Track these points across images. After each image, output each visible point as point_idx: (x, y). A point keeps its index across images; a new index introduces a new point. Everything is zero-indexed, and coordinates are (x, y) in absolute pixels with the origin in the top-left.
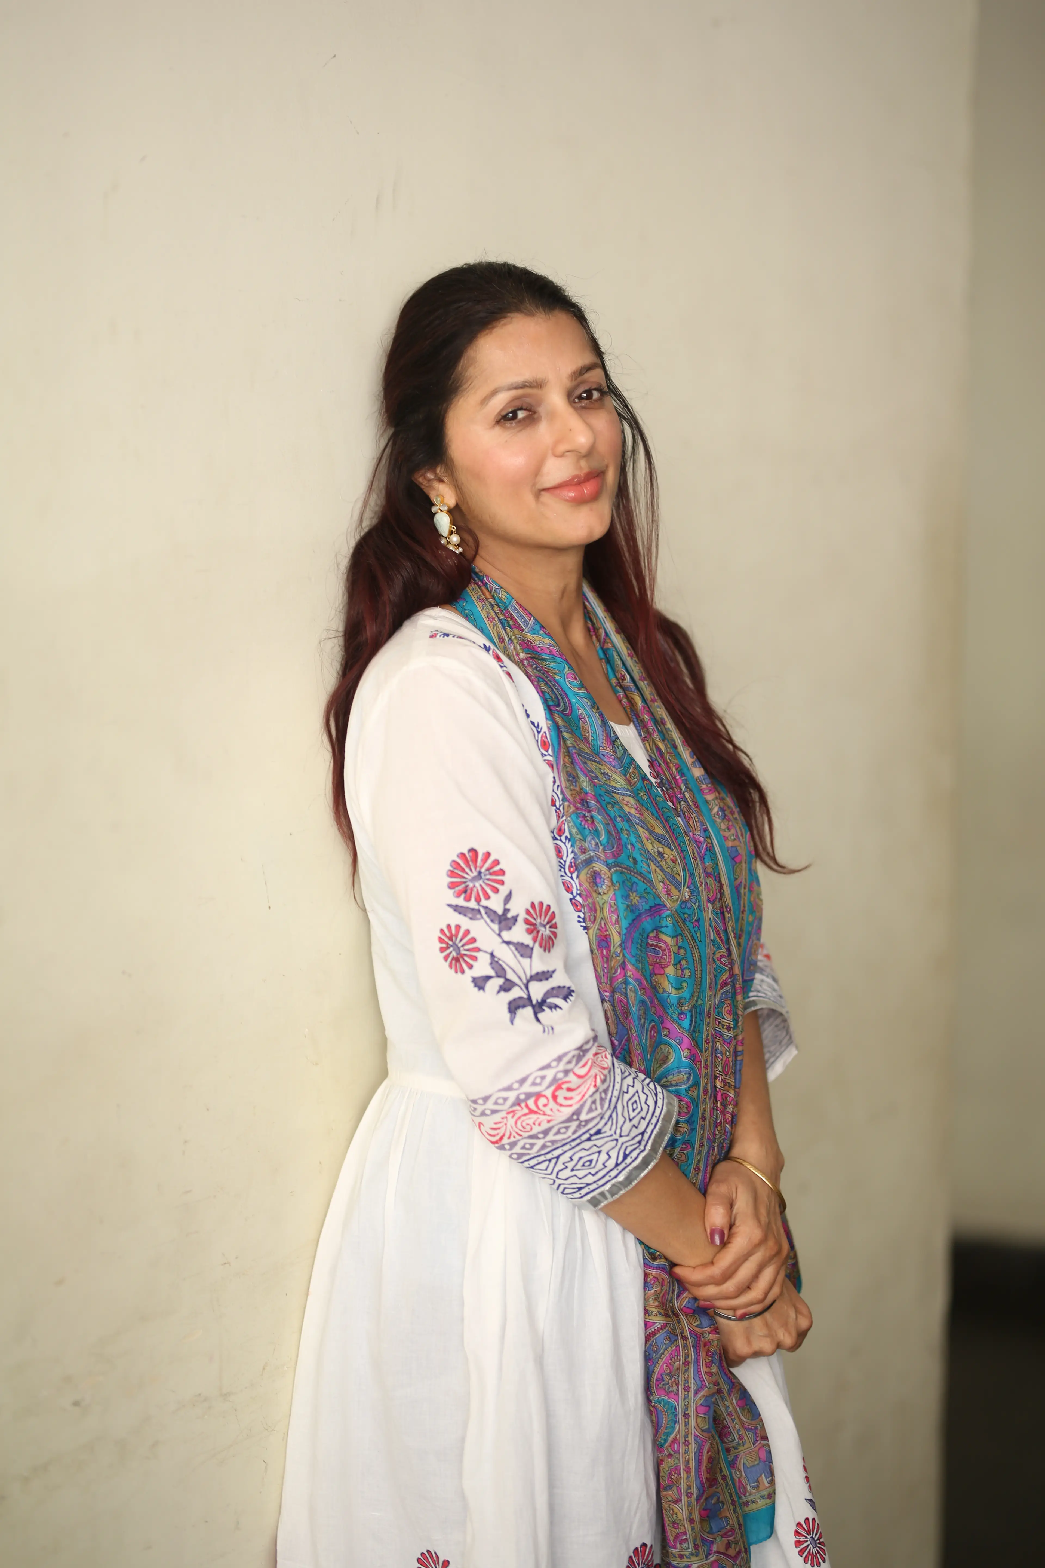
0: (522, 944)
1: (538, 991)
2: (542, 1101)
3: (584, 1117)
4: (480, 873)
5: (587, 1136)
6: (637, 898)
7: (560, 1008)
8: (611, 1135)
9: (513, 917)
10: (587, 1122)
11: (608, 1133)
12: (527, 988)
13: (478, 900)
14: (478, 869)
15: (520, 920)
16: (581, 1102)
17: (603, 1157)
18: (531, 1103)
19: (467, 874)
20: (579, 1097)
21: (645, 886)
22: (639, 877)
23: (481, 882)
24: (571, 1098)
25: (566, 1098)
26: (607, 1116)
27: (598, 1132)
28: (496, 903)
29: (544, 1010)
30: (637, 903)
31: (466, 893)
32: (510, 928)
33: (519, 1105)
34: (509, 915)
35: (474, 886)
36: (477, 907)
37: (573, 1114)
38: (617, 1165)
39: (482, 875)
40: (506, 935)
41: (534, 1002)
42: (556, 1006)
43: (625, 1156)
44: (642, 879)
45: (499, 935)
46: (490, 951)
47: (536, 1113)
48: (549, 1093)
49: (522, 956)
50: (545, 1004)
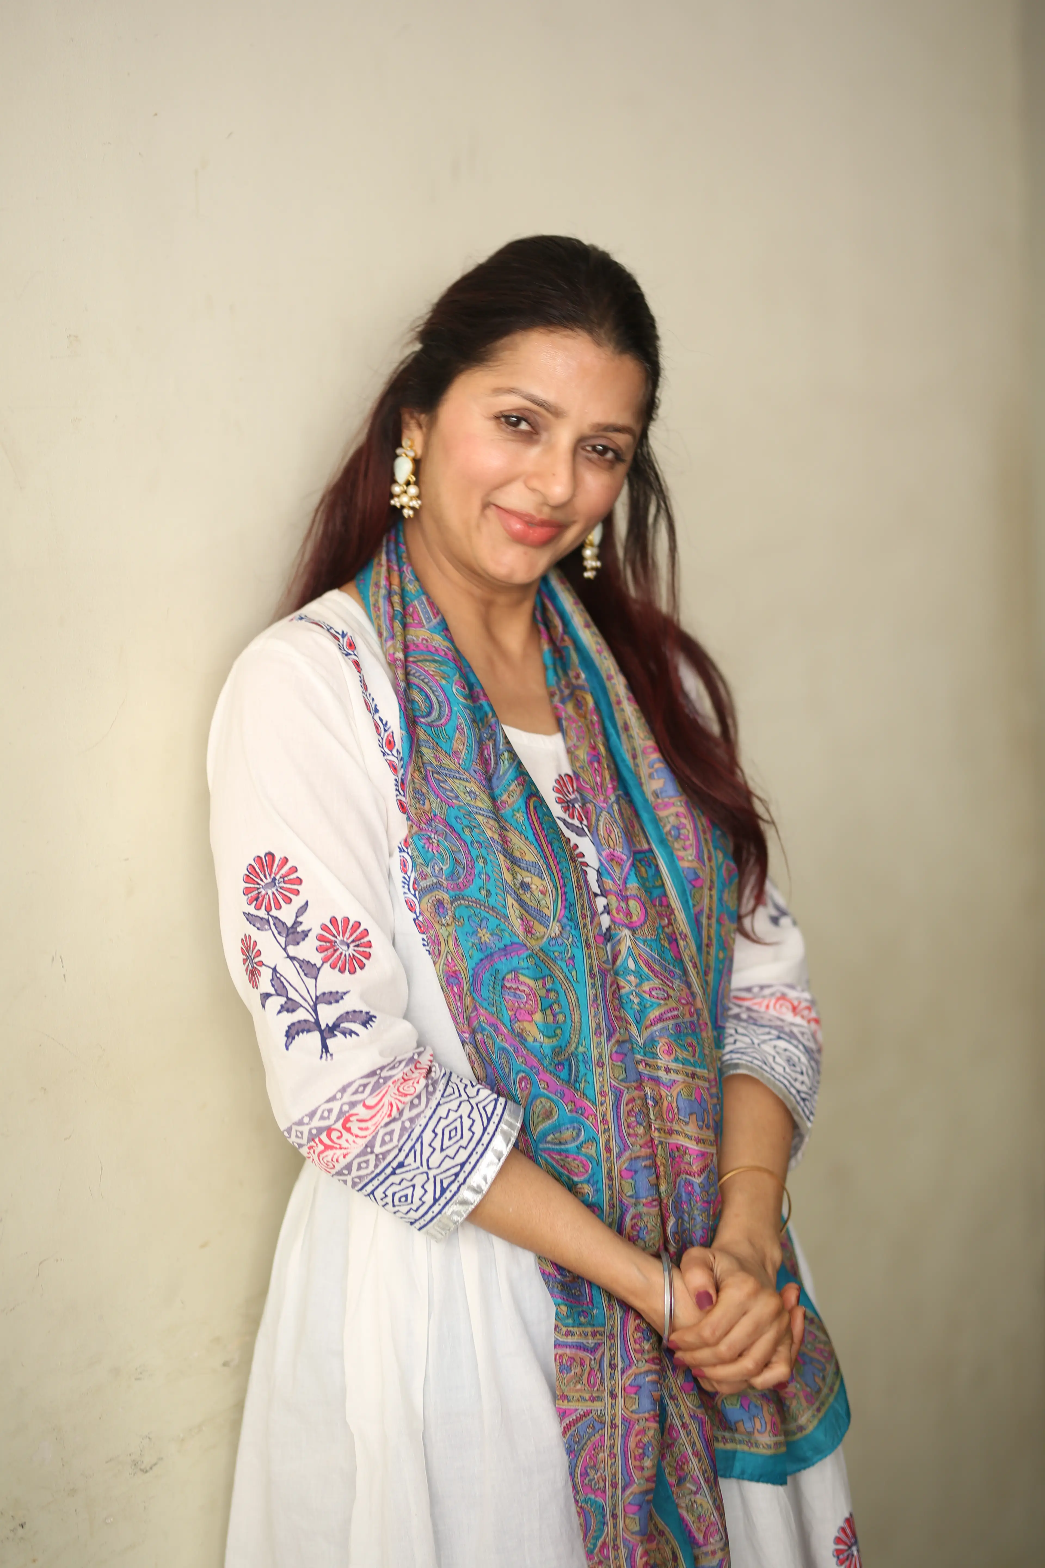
0: (308, 962)
1: (328, 1014)
2: (334, 1135)
3: (378, 1150)
4: (274, 879)
5: (389, 1170)
6: (488, 935)
7: (357, 1035)
8: (418, 1168)
9: (303, 931)
10: (385, 1155)
11: (414, 1166)
12: (316, 1011)
13: (269, 910)
14: (273, 875)
15: (312, 936)
16: (374, 1134)
17: (419, 1192)
18: (324, 1137)
19: (261, 880)
20: (373, 1128)
21: (497, 922)
22: (491, 912)
23: (274, 890)
24: (367, 1129)
25: (361, 1129)
26: (407, 1148)
27: (401, 1165)
28: (287, 915)
29: (336, 1035)
30: (488, 940)
31: (257, 900)
32: (298, 943)
33: (313, 1140)
34: (299, 929)
35: (267, 893)
36: (266, 917)
37: (366, 1146)
38: (436, 1200)
39: (277, 882)
40: (292, 950)
41: (323, 1027)
42: (351, 1032)
43: (443, 1191)
44: (495, 915)
45: (285, 949)
46: (273, 966)
47: (331, 1148)
48: (339, 1125)
49: (306, 975)
50: (338, 1029)
